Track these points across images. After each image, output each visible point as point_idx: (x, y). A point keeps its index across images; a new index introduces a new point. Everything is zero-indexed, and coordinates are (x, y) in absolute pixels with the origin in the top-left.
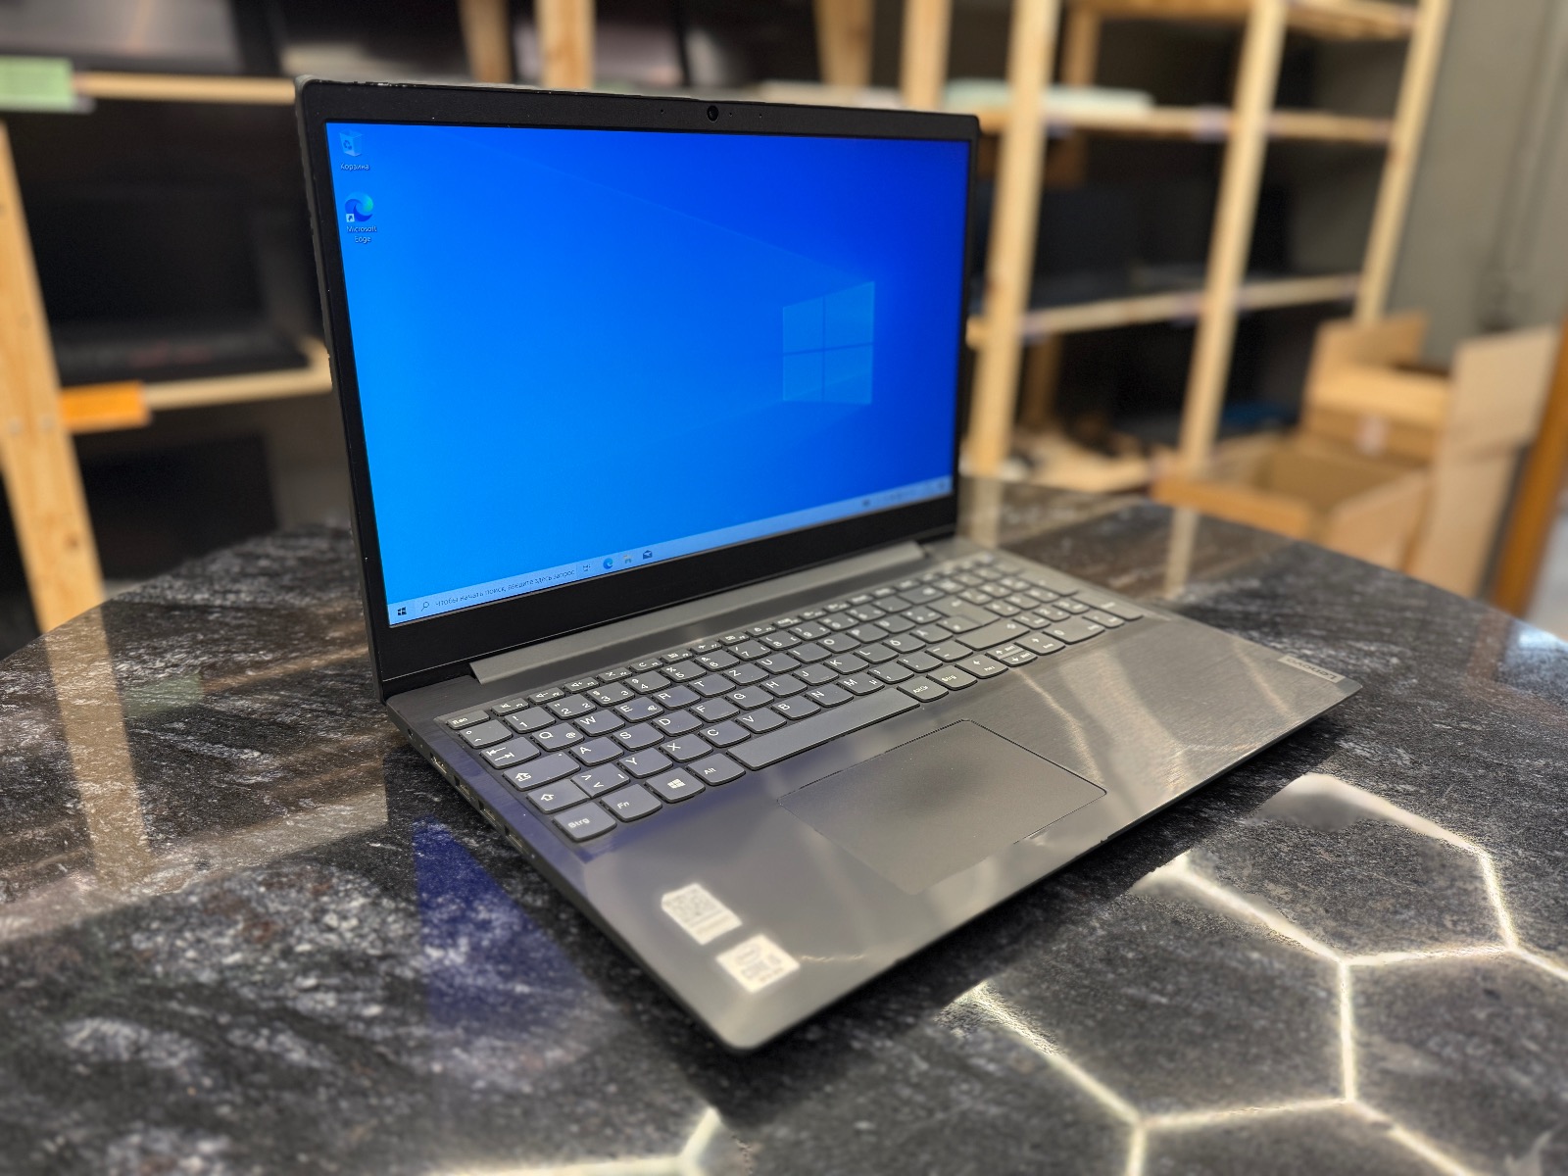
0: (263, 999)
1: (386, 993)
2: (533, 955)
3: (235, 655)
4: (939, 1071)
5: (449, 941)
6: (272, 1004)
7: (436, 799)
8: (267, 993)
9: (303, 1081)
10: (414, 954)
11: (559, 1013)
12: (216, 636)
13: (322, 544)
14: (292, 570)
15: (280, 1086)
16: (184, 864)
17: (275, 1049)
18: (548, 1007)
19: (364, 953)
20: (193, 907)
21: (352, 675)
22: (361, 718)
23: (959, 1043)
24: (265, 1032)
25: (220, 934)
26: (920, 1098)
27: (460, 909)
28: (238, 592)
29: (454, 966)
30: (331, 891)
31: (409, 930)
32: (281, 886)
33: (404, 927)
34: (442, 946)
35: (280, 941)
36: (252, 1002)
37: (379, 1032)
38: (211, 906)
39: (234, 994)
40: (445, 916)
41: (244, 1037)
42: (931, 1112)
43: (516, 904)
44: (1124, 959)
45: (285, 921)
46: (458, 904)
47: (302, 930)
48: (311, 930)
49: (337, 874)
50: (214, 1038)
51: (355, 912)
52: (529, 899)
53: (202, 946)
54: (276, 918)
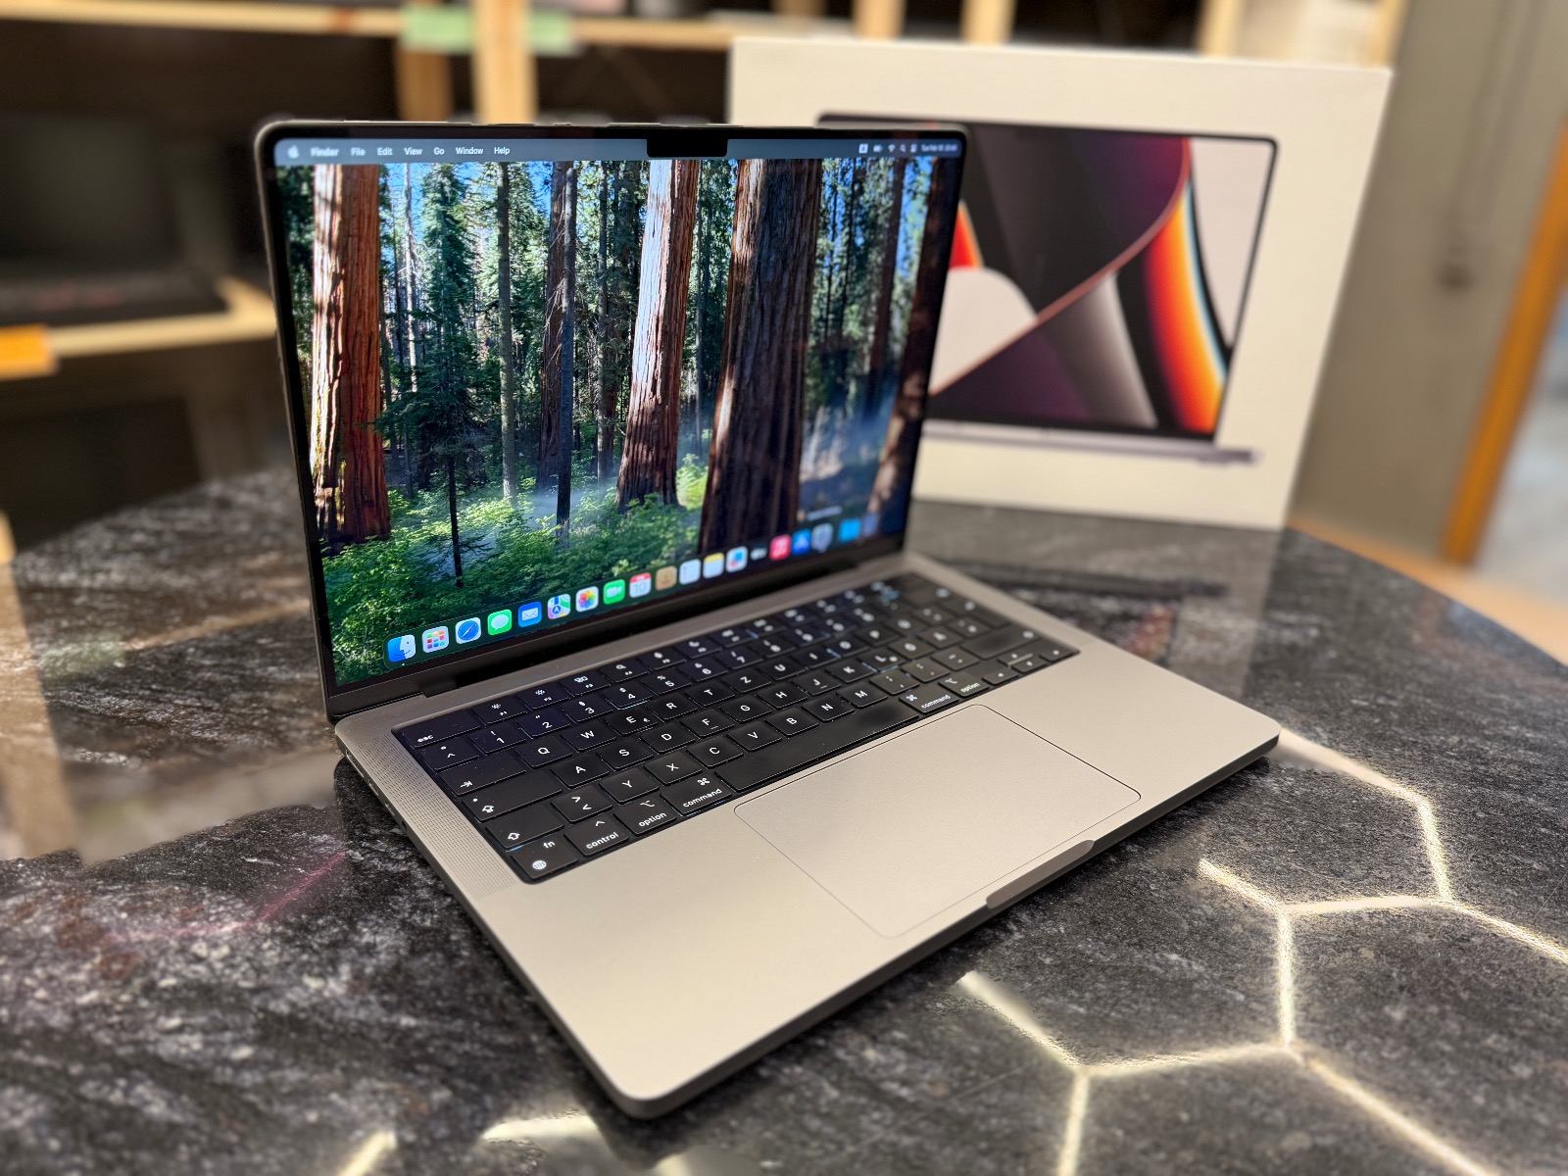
0: (121, 1044)
1: (259, 1032)
2: (420, 982)
3: (103, 644)
4: (851, 1099)
5: (330, 969)
8: (125, 1037)
9: (163, 1139)
10: (291, 986)
11: (447, 1048)
12: (82, 623)
13: (204, 515)
14: (170, 546)
15: (135, 1145)
16: (38, 889)
17: (132, 1102)
18: (437, 1043)
19: (236, 986)
20: (45, 938)
21: (231, 665)
22: (240, 715)
23: (871, 1066)
24: (122, 1082)
25: (74, 969)
26: (829, 1130)
27: (343, 931)
28: (108, 572)
29: (335, 998)
30: (201, 915)
31: (286, 958)
32: (145, 910)
33: (280, 955)
34: (321, 976)
35: (143, 975)
36: (108, 1048)
37: (248, 1078)
38: (65, 937)
39: (89, 1039)
40: (326, 941)
41: (98, 1089)
42: (840, 1146)
43: (404, 924)
44: (1041, 964)
45: (148, 953)
46: (340, 926)
47: (167, 961)
48: (177, 961)
49: (208, 895)
50: (63, 1092)
51: (226, 938)
52: (418, 919)
53: (54, 984)
54: (138, 948)
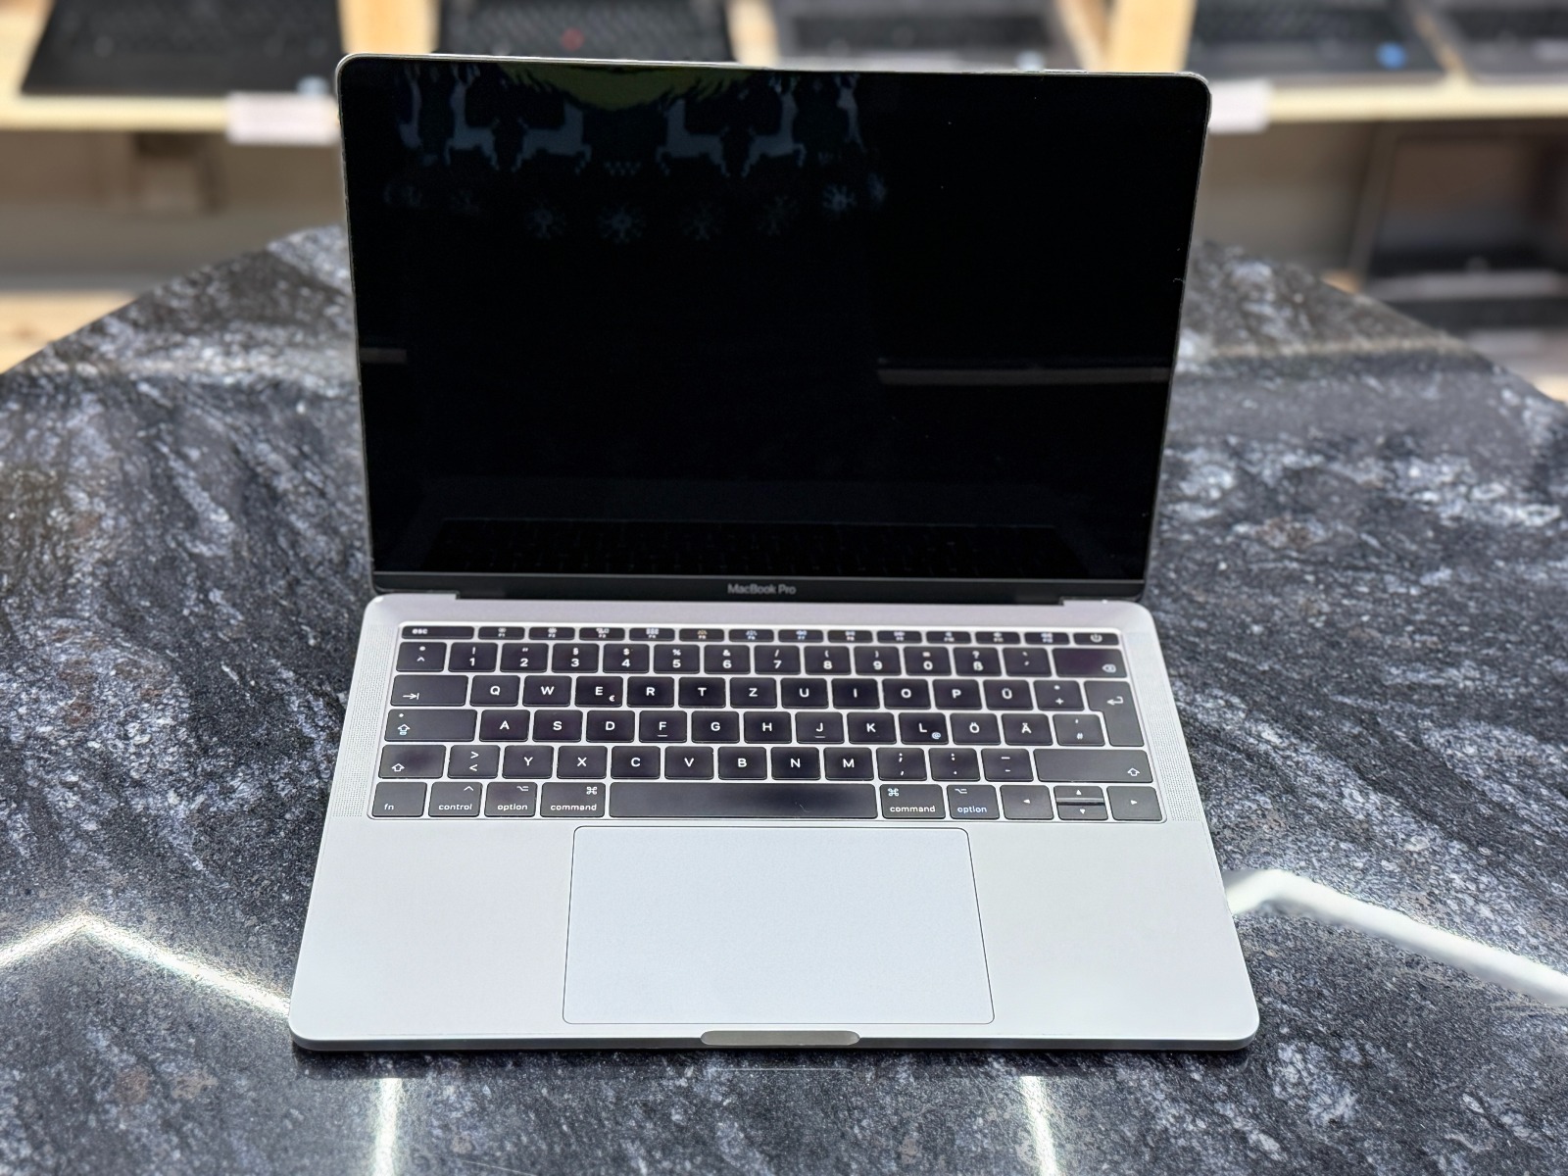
6: (36, 784)
7: (312, 642)
